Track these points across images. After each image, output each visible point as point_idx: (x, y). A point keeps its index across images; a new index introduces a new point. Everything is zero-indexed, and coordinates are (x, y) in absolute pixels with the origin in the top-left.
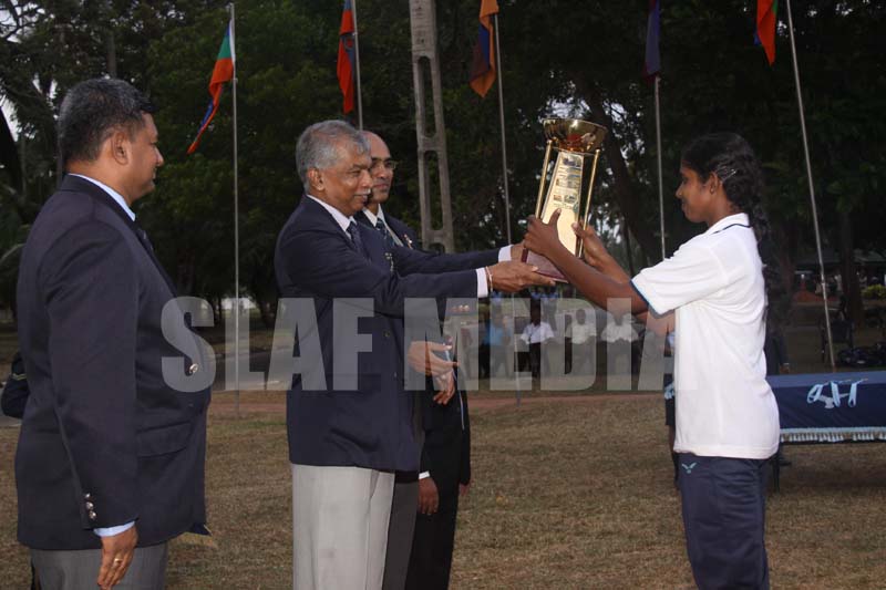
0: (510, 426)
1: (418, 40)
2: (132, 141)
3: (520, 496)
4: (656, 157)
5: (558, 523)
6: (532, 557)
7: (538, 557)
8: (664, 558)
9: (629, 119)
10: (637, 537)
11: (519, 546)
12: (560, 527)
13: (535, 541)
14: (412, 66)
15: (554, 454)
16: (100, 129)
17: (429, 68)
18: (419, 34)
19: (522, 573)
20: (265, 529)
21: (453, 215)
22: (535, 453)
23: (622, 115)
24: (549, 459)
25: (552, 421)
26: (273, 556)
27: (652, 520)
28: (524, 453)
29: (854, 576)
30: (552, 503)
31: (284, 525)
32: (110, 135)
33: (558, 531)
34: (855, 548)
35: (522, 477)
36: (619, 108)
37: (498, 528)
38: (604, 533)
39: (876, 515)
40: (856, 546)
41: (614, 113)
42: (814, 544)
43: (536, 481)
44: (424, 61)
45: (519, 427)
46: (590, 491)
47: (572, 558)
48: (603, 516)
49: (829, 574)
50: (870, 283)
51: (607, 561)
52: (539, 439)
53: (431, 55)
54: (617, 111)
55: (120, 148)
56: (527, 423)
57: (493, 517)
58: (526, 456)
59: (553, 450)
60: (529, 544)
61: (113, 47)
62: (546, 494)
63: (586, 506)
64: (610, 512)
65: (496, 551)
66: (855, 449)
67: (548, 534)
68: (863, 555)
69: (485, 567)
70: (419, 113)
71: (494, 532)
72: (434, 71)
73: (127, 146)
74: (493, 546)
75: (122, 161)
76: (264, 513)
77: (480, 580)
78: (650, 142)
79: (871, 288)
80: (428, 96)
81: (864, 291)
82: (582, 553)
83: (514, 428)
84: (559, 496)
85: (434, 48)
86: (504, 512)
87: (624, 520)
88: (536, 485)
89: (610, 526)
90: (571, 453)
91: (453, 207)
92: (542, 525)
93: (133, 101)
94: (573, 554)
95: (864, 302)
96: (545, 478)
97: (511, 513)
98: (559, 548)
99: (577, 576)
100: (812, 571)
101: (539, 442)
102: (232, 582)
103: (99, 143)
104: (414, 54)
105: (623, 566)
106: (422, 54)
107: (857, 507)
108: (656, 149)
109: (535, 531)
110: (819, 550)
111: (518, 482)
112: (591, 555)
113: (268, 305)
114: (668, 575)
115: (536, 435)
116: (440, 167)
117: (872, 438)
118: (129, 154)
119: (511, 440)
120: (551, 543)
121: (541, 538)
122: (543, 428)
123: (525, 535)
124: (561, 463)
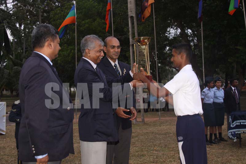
0: (158, 126)
1: (130, 12)
2: (54, 42)
3: (161, 147)
5: (173, 156)
9: (193, 34)
11: (161, 163)
12: (174, 157)
13: (166, 161)
14: (128, 19)
15: (171, 135)
16: (45, 39)
17: (133, 20)
18: (131, 9)
22: (165, 134)
23: (191, 33)
24: (170, 136)
25: (170, 125)
28: (162, 134)
30: (171, 149)
32: (48, 40)
33: (173, 158)
35: (162, 142)
36: (190, 31)
37: (155, 157)
41: (188, 32)
43: (166, 143)
44: (132, 17)
45: (160, 126)
52: (166, 130)
53: (134, 15)
55: (50, 44)
56: (162, 125)
57: (154, 154)
59: (171, 133)
60: (165, 162)
62: (169, 147)
67: (170, 159)
70: (130, 33)
71: (154, 158)
72: (135, 20)
73: (52, 44)
74: (154, 162)
75: (51, 48)
80: (133, 28)
83: (159, 127)
84: (173, 148)
85: (135, 13)
86: (157, 152)
88: (166, 144)
92: (168, 156)
93: (54, 31)
96: (169, 142)
97: (159, 152)
101: (167, 131)
103: (44, 43)
104: (129, 15)
106: (131, 15)
109: (166, 158)
111: (160, 143)
115: (166, 129)
118: (53, 46)
119: (158, 130)
120: (171, 162)
121: (168, 160)
122: (167, 127)
123: (163, 159)
124: (173, 137)
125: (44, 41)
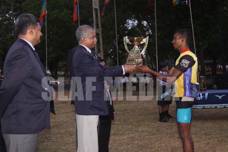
0: (118, 104)
1: (94, 4)
3: (121, 122)
4: (155, 35)
5: (131, 129)
6: (124, 137)
7: (126, 138)
8: (158, 138)
9: (148, 25)
10: (151, 132)
11: (121, 135)
12: (131, 130)
13: (125, 134)
14: (93, 11)
15: (129, 111)
16: (26, 26)
17: (97, 11)
18: (95, 2)
19: (122, 141)
20: (55, 131)
21: (103, 50)
22: (124, 111)
23: (146, 24)
24: (128, 112)
25: (128, 103)
26: (57, 137)
27: (155, 128)
28: (122, 111)
29: (206, 142)
30: (129, 123)
31: (60, 129)
32: (29, 28)
33: (131, 131)
34: (206, 135)
35: (121, 117)
36: (145, 22)
37: (116, 130)
38: (143, 131)
39: (211, 126)
40: (206, 134)
41: (144, 23)
42: (196, 134)
43: (125, 118)
44: (96, 9)
45: (120, 104)
46: (139, 121)
47: (135, 138)
48: (142, 127)
49: (200, 141)
50: (207, 68)
51: (144, 138)
52: (125, 107)
53: (98, 8)
54: (145, 23)
55: (32, 31)
56: (122, 103)
57: (114, 127)
58: (122, 112)
59: (129, 110)
60: (124, 134)
61: (12, 4)
62: (128, 121)
63: (138, 125)
64: (144, 126)
65: (115, 136)
66: (205, 110)
67: (128, 132)
68: (208, 137)
69: (112, 140)
70: (94, 23)
71: (114, 131)
72: (98, 12)
73: (34, 31)
74: (114, 135)
75: (33, 35)
76: (55, 126)
77: (111, 143)
78: (153, 31)
79: (207, 69)
80: (97, 19)
81: (206, 70)
82: (137, 136)
83: (119, 105)
84: (131, 122)
85: (98, 6)
86: (117, 126)
87: (148, 128)
88: (125, 119)
89: (144, 129)
90: (134, 111)
91: (103, 48)
92: (127, 129)
93: (35, 19)
94: (135, 136)
95: (206, 73)
96: (127, 117)
97: (119, 126)
98: (131, 135)
99: (136, 142)
100: (195, 140)
101: (125, 108)
102: (47, 144)
103: (26, 30)
104: (93, 7)
105: (148, 140)
106: (95, 7)
107: (206, 124)
108: (155, 33)
109: (125, 131)
110: (197, 135)
111: (120, 118)
112: (140, 137)
113: (54, 72)
114: (159, 142)
115: (124, 106)
116: (100, 37)
117: (210, 107)
118: (34, 33)
119: (118, 108)
120: (129, 134)
121: (127, 133)
122: (126, 104)
123: (123, 132)
124: (131, 113)
125: (26, 29)
